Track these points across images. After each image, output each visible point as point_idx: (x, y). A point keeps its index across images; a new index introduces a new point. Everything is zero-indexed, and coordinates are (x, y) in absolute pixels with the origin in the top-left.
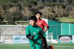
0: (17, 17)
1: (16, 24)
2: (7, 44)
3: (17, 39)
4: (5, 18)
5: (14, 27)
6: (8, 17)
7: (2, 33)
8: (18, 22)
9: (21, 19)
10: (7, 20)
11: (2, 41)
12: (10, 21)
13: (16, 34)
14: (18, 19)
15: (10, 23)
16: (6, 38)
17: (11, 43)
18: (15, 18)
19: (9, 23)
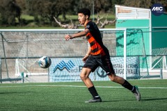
0: (62, 4)
1: (60, 23)
2: (32, 84)
3: (61, 70)
4: (25, 8)
5: (52, 33)
6: (36, 6)
7: (17, 52)
8: (63, 20)
9: (72, 9)
10: (31, 15)
11: (18, 75)
12: (39, 17)
13: (58, 54)
14: (65, 11)
15: (41, 22)
16: (29, 66)
17: (47, 82)
18: (55, 6)
19: (37, 21)
